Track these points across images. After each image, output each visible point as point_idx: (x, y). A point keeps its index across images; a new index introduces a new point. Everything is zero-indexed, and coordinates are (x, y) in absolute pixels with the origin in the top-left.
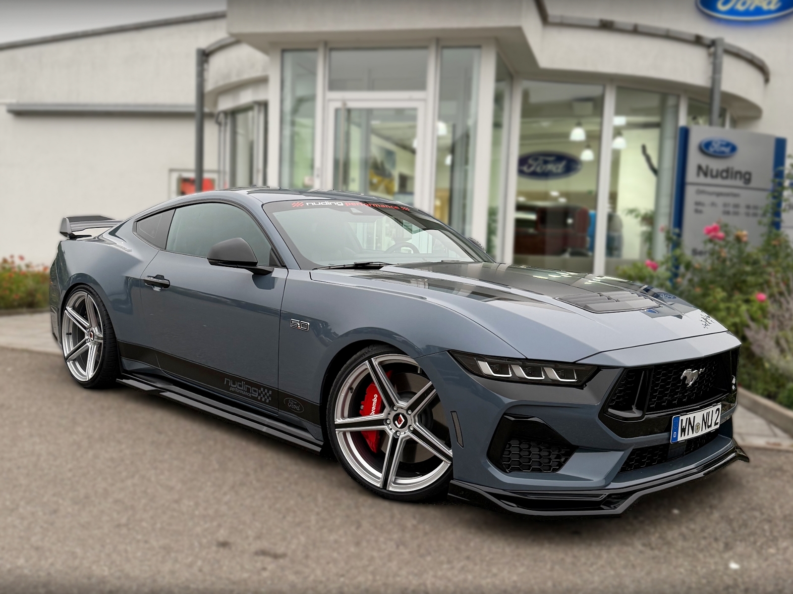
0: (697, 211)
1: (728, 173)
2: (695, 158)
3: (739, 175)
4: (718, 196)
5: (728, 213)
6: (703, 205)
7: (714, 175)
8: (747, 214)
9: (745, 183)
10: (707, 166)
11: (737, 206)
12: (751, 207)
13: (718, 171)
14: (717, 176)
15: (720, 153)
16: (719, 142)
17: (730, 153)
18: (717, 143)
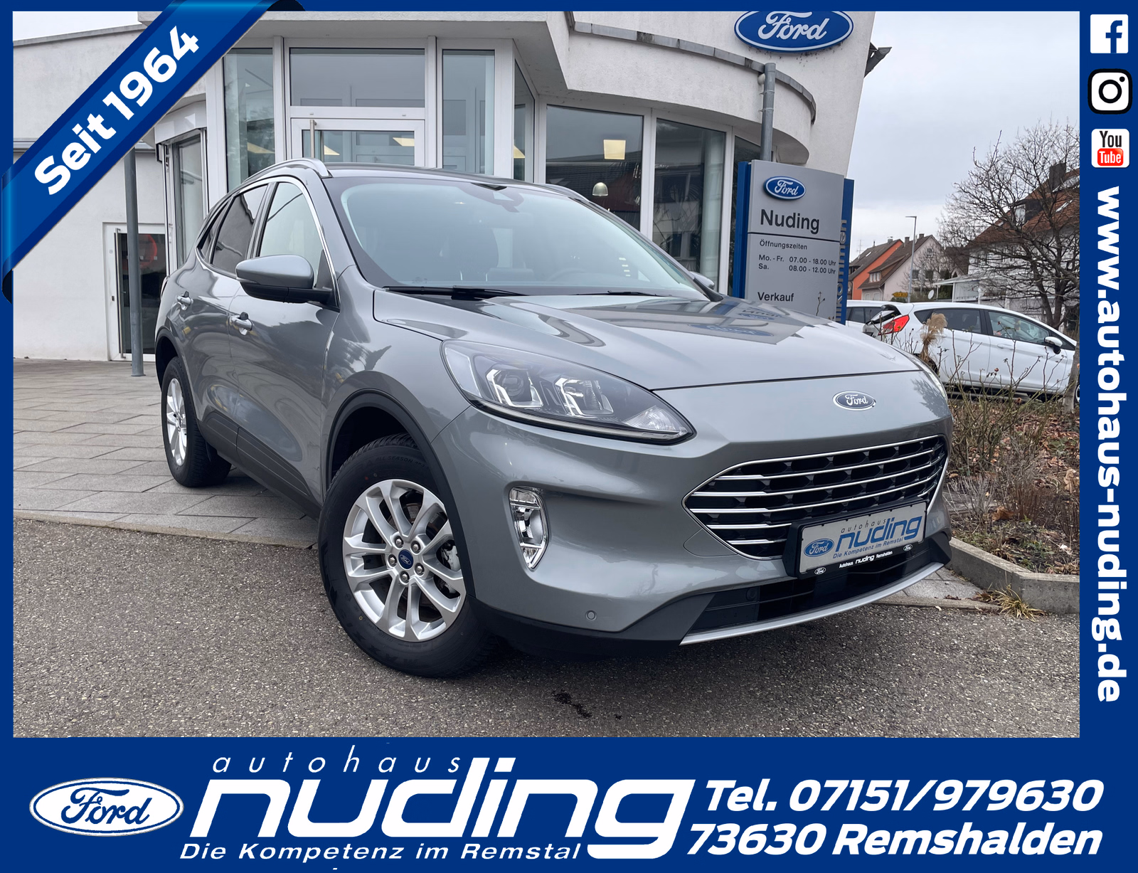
0: (761, 266)
1: (795, 221)
2: (758, 202)
3: (806, 222)
4: (784, 248)
5: (795, 267)
6: (768, 258)
7: (779, 222)
8: (815, 270)
9: (812, 232)
10: (772, 212)
11: (804, 260)
12: (819, 262)
13: (783, 217)
14: (782, 224)
15: (785, 195)
16: (785, 182)
17: (797, 195)
18: (783, 183)
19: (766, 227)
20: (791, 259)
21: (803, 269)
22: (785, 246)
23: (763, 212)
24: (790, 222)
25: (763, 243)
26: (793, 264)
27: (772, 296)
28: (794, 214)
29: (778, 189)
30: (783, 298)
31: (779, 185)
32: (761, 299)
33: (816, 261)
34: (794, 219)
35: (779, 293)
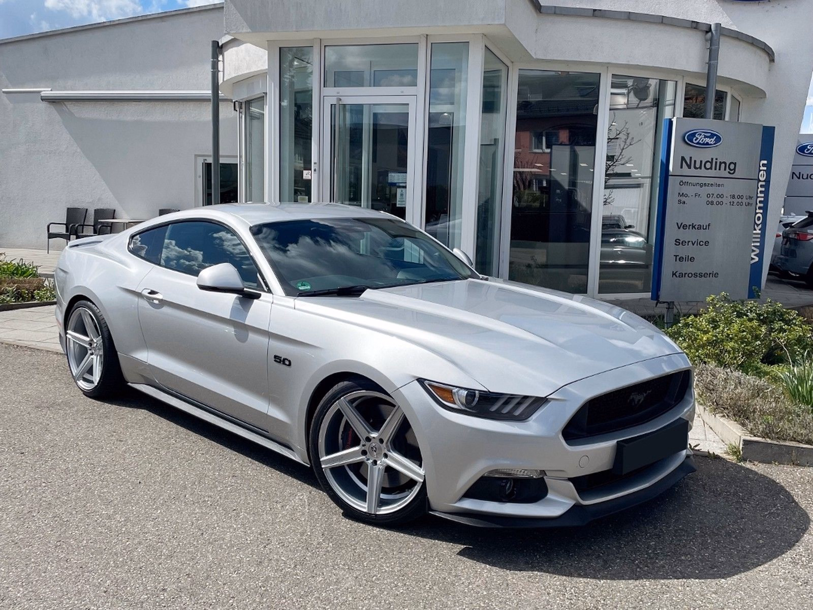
0: (680, 202)
3: (723, 165)
4: (701, 187)
5: (712, 203)
6: (686, 196)
7: (698, 165)
8: (732, 204)
9: (729, 173)
10: (691, 158)
11: (721, 196)
12: (736, 197)
13: (701, 162)
14: (700, 168)
15: (704, 144)
16: (703, 134)
17: (714, 144)
18: (701, 134)
19: (686, 171)
20: (708, 196)
21: (719, 203)
22: (701, 185)
23: (683, 159)
24: (708, 165)
25: (682, 183)
26: (710, 199)
27: (690, 225)
28: (712, 159)
29: (696, 140)
30: (700, 227)
31: (696, 136)
32: (679, 228)
33: (733, 197)
34: (711, 163)
35: (696, 223)
